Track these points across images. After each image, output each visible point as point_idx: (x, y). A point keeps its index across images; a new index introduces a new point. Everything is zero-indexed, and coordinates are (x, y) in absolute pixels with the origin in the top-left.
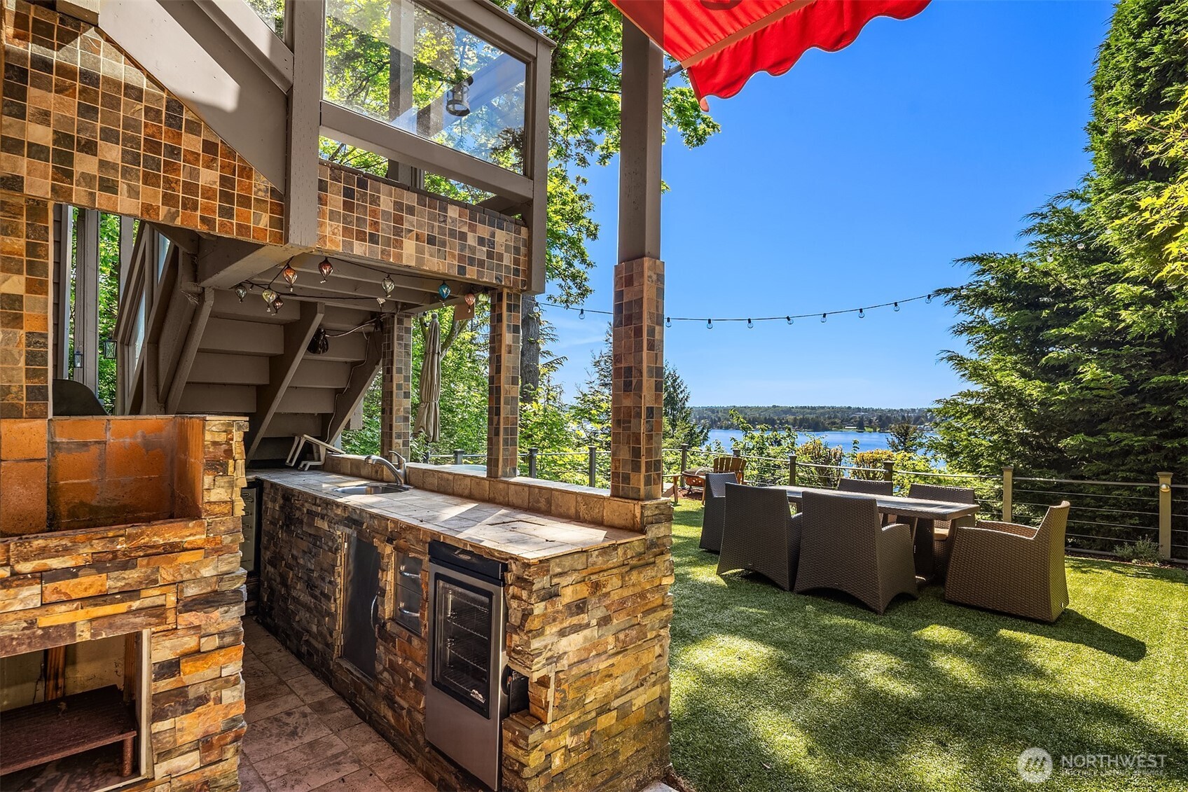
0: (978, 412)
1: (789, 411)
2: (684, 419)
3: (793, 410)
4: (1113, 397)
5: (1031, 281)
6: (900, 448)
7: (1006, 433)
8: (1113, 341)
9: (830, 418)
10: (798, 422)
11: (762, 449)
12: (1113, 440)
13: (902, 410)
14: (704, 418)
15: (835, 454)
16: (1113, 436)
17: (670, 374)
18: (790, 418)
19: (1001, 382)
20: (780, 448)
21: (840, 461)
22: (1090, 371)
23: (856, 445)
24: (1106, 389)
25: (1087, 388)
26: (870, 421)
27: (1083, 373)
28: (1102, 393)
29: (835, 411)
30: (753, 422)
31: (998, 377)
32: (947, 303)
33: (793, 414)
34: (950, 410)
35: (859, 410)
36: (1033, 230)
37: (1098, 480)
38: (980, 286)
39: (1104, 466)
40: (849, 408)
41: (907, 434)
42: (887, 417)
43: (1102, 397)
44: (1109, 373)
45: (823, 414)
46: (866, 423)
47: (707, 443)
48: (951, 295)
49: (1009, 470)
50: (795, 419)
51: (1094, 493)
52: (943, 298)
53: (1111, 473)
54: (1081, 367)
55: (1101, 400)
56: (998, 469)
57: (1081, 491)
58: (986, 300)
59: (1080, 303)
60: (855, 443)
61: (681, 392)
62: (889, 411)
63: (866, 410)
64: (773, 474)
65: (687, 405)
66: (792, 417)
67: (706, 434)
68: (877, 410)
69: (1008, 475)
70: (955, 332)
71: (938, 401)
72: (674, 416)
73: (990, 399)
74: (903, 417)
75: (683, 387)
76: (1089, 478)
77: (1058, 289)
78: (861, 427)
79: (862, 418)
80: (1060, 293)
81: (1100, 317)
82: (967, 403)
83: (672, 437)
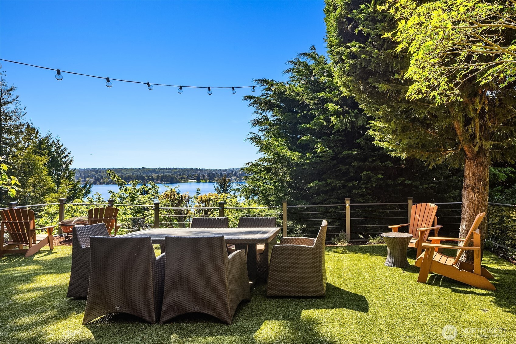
0: (268, 170)
1: (153, 171)
2: (69, 178)
3: (157, 170)
4: (328, 161)
5: (291, 97)
6: (221, 191)
7: (282, 182)
8: (327, 133)
9: (180, 175)
10: (160, 178)
11: (134, 197)
12: (329, 183)
13: (220, 169)
14: (89, 177)
15: (185, 198)
16: (329, 181)
17: (53, 142)
18: (155, 175)
19: (280, 152)
20: (148, 196)
21: (188, 201)
22: (320, 148)
23: (198, 191)
24: (325, 157)
25: (318, 157)
26: (204, 176)
27: (317, 149)
28: (324, 159)
29: (183, 170)
30: (128, 179)
31: (278, 149)
32: (250, 105)
33: (157, 173)
34: (253, 168)
35: (197, 170)
36: (290, 71)
37: (323, 204)
38: (268, 96)
39: (325, 197)
40: (192, 168)
41: (225, 183)
42: (213, 174)
43: (324, 161)
44: (327, 149)
45: (176, 173)
46: (201, 178)
47: (90, 196)
48: (253, 100)
49: (285, 202)
50: (158, 176)
51: (321, 211)
52: (248, 102)
53: (328, 200)
54: (316, 145)
55: (323, 163)
56: (279, 202)
57: (316, 211)
58: (270, 106)
59: (313, 112)
60: (198, 190)
61: (65, 157)
62: (214, 170)
63: (201, 170)
64: (143, 215)
65: (71, 167)
66: (156, 175)
67: (89, 189)
68: (207, 170)
69: (285, 205)
70: (253, 124)
71: (248, 164)
72: (58, 175)
73: (275, 162)
74: (221, 174)
75: (66, 153)
76: (319, 203)
77: (303, 103)
78: (198, 180)
79: (199, 175)
80: (304, 106)
81: (322, 120)
82: (264, 164)
83: (57, 192)
